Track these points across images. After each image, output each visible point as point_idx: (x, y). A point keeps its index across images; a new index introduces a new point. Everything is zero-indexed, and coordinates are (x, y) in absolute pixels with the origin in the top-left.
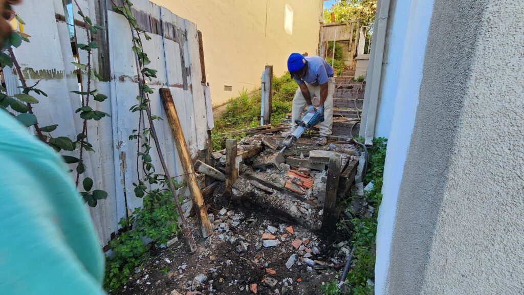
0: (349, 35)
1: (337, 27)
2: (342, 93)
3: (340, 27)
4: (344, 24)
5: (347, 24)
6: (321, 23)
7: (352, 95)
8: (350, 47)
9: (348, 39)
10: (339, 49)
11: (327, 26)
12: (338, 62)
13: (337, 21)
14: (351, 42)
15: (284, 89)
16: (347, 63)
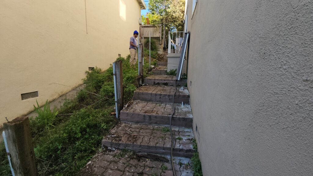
0: (159, 34)
1: (151, 28)
2: (160, 97)
3: (153, 28)
4: (155, 27)
5: (157, 27)
6: (140, 24)
7: (170, 99)
8: (160, 42)
9: (159, 36)
10: (153, 43)
11: (145, 27)
12: (154, 53)
13: (151, 24)
14: (161, 39)
15: (104, 91)
16: (159, 52)
